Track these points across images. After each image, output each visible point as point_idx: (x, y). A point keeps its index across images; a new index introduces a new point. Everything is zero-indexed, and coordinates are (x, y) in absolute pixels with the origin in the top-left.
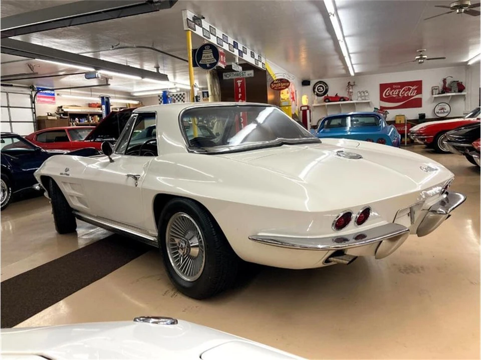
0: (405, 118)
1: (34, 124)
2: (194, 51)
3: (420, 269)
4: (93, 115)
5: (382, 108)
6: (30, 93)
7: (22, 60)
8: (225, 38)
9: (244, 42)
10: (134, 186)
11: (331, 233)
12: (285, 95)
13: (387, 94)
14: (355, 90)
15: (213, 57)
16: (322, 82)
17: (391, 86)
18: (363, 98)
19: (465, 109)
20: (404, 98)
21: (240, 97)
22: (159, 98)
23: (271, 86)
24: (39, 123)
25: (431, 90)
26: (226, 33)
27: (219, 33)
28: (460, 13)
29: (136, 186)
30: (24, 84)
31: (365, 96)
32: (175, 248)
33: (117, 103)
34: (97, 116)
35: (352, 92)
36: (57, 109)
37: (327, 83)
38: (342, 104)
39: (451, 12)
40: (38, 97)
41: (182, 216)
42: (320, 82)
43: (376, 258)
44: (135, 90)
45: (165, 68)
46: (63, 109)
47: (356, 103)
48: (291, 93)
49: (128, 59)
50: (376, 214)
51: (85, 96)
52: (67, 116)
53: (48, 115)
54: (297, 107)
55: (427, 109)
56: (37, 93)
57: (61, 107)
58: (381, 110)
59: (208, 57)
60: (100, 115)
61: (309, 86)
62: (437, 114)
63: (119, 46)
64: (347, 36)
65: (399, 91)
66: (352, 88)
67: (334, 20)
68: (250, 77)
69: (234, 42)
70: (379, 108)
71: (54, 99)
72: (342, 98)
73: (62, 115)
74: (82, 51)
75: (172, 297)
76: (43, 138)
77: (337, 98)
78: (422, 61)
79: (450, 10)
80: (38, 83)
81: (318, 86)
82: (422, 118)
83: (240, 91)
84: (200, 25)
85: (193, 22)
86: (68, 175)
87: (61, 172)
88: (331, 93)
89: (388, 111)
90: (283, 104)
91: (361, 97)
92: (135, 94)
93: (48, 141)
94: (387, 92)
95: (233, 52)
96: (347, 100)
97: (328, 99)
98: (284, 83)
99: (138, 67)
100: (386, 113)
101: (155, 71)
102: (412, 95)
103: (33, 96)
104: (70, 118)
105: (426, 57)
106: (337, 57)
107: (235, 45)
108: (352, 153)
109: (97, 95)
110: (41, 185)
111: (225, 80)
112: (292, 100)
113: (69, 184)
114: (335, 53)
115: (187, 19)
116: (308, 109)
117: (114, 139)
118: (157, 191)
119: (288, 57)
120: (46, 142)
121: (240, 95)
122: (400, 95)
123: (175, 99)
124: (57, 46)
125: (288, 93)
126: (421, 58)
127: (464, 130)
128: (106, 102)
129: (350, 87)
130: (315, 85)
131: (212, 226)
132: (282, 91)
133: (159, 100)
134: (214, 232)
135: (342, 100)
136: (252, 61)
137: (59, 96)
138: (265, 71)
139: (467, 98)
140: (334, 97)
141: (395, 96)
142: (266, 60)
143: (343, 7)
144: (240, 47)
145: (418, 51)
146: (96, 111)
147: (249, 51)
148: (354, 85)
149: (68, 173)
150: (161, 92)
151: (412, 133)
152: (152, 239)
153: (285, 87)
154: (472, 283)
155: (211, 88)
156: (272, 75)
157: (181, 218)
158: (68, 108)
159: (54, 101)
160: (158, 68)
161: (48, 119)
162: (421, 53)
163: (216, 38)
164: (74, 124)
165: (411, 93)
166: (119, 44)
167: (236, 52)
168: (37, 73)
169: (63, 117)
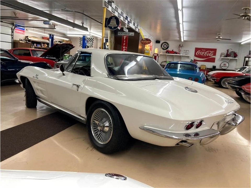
0: (205, 67)
1: (12, 44)
2: (106, 19)
3: (216, 150)
4: (44, 43)
5: (195, 60)
6: (12, 27)
7: (11, 10)
8: (122, 14)
9: (131, 17)
10: (77, 90)
11: (183, 131)
12: (147, 47)
13: (198, 53)
14: (182, 49)
15: (116, 24)
16: (166, 42)
17: (201, 49)
18: (186, 54)
19: (236, 66)
20: (207, 57)
21: (124, 45)
22: (80, 39)
23: (141, 42)
24: (15, 43)
25: (220, 54)
26: (123, 11)
27: (120, 11)
28: (244, 19)
29: (78, 91)
30: (9, 22)
31: (187, 53)
32: (96, 126)
33: (57, 39)
34: (46, 44)
35: (181, 50)
36: (25, 37)
37: (169, 43)
38: (175, 55)
39: (240, 18)
40: (16, 29)
41: (102, 110)
42: (165, 42)
43: (200, 145)
44: (68, 33)
45: (87, 24)
46: (28, 38)
47: (182, 56)
48: (150, 46)
49: (68, 17)
50: (204, 123)
51: (41, 33)
52: (30, 42)
53: (20, 40)
54: (152, 54)
55: (217, 64)
56: (15, 27)
57: (27, 37)
58: (194, 61)
59: (113, 23)
60: (48, 44)
61: (159, 44)
62: (222, 67)
63: (65, 10)
64: (184, 22)
65: (205, 53)
66: (181, 48)
67: (180, 13)
68: (132, 36)
69: (126, 16)
70: (193, 60)
71: (24, 31)
72: (175, 52)
73: (27, 41)
74: (45, 9)
75: (91, 151)
76: (17, 52)
77: (173, 52)
78: (219, 39)
79: (240, 17)
80: (16, 22)
81: (164, 44)
82: (214, 68)
83: (125, 42)
84: (111, 6)
85: (108, 3)
86: (38, 78)
87: (34, 76)
88: (170, 49)
89: (198, 62)
90: (146, 52)
91: (185, 53)
92: (68, 35)
93: (20, 55)
94: (198, 52)
95: (125, 21)
96: (178, 54)
97: (168, 52)
98: (148, 41)
99: (72, 21)
100: (197, 63)
101: (81, 25)
102: (211, 55)
103: (13, 29)
104: (32, 43)
105: (221, 37)
106: (176, 31)
107: (126, 18)
108: (192, 89)
109: (48, 33)
110: (20, 80)
111: (119, 35)
112: (150, 50)
113: (37, 83)
114: (176, 29)
115: (105, 1)
116: (157, 56)
117: (55, 58)
118: (89, 95)
119: (151, 28)
120: (18, 55)
121: (124, 44)
122: (205, 55)
123: (88, 40)
124: (31, 4)
125: (149, 46)
126: (219, 38)
127: (237, 79)
128: (52, 37)
129: (180, 47)
130: (162, 44)
131: (118, 118)
132: (146, 45)
133: (80, 40)
134: (119, 121)
135: (175, 53)
136: (133, 27)
137: (27, 31)
138: (139, 33)
139: (237, 61)
140: (171, 51)
141: (202, 55)
142: (140, 28)
143: (186, 7)
144: (129, 20)
145: (218, 34)
146: (46, 41)
147: (133, 22)
148: (182, 46)
149: (37, 77)
150: (82, 36)
151: (208, 75)
152: (82, 119)
153: (148, 43)
154: (242, 161)
155: (110, 38)
156: (142, 36)
157: (101, 111)
158: (31, 38)
159: (24, 33)
160: (83, 23)
161: (19, 42)
162: (219, 35)
163: (118, 13)
164: (33, 47)
165: (210, 55)
166: (65, 9)
167: (126, 22)
168: (18, 17)
169: (28, 42)
